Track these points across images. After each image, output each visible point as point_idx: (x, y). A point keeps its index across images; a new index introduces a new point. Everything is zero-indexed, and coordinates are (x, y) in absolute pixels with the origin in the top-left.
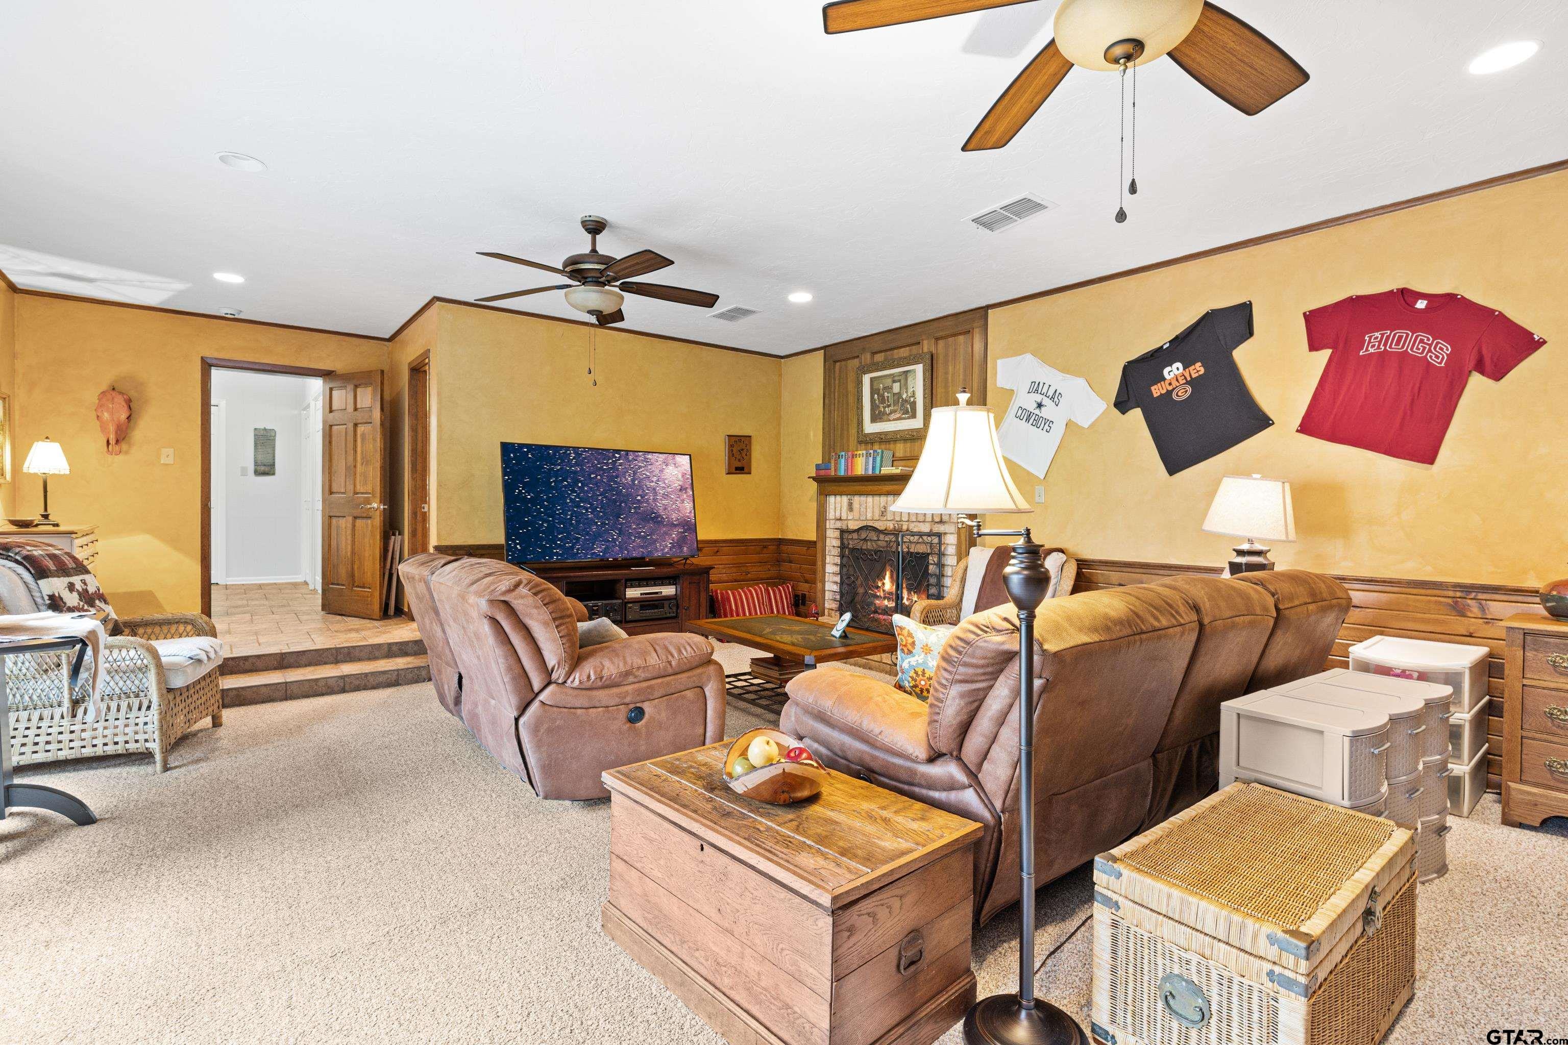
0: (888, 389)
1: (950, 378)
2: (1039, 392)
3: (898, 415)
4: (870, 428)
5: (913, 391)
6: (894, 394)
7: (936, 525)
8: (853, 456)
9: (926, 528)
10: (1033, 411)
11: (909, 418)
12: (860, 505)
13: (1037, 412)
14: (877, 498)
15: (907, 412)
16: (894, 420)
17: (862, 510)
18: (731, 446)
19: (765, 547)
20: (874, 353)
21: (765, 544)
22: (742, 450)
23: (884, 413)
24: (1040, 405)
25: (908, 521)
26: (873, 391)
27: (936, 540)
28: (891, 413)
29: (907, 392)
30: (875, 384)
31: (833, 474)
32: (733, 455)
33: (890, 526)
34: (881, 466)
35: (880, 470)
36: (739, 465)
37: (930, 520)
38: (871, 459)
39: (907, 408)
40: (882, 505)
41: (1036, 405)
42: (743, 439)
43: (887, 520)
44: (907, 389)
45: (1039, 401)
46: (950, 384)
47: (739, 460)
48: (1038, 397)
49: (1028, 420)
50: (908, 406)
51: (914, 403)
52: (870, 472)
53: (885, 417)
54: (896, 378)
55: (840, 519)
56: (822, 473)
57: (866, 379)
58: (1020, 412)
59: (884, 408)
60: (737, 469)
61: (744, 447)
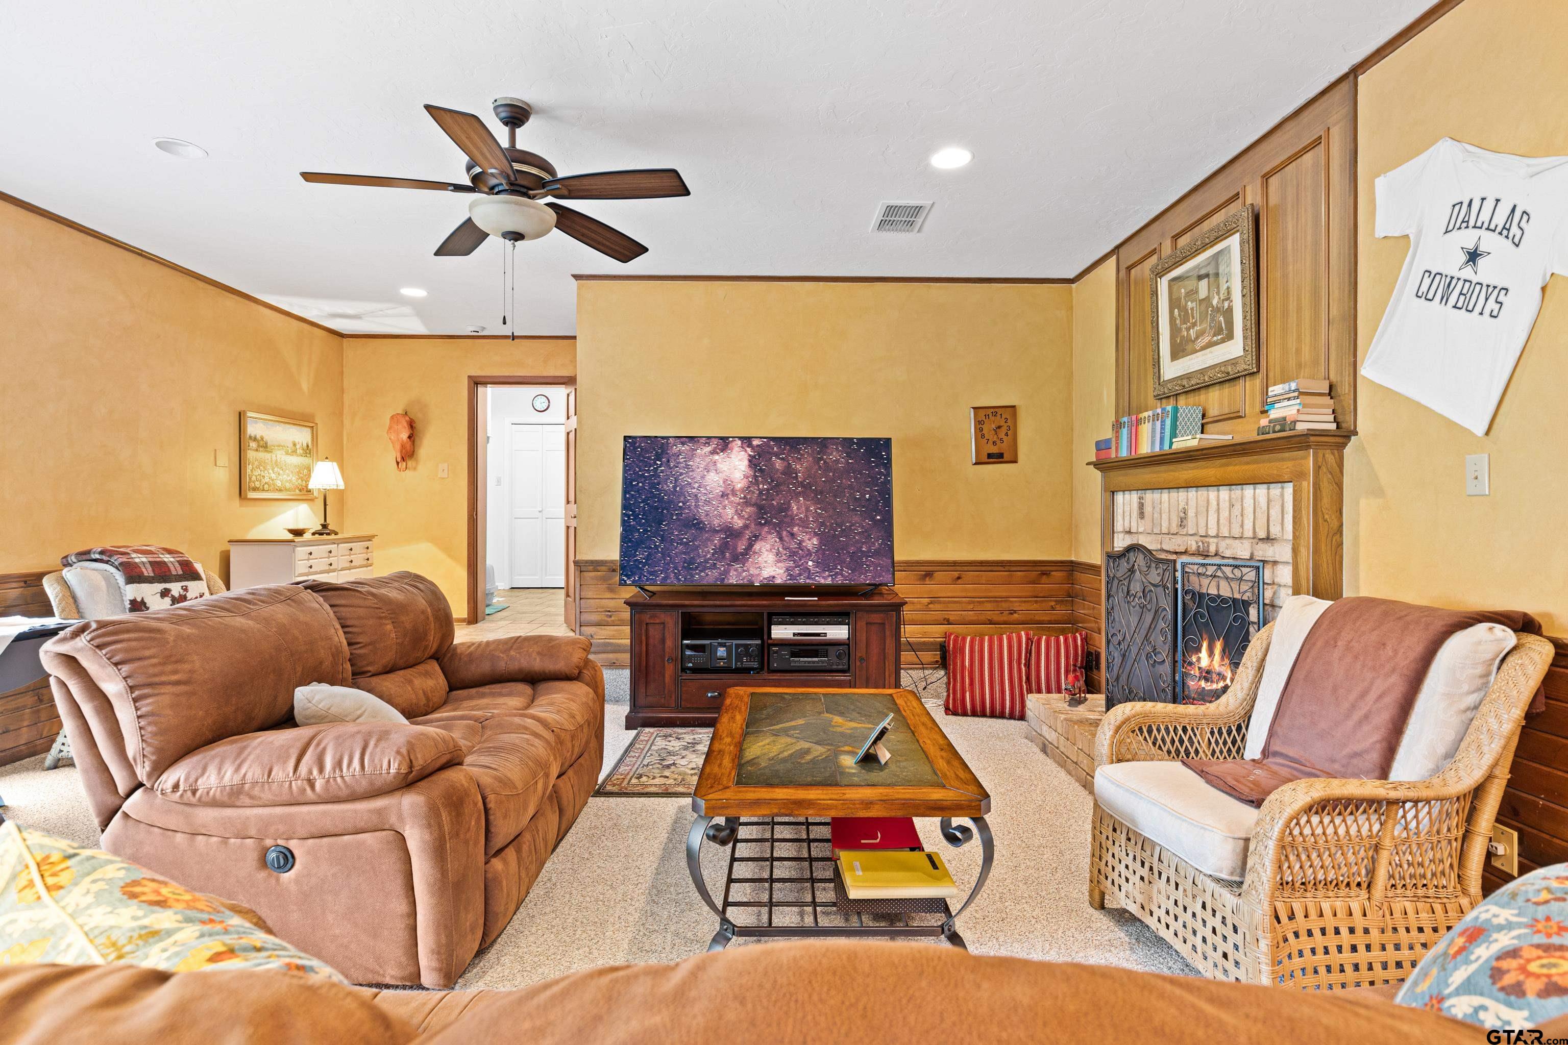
0: (1193, 293)
1: (1290, 247)
2: (1472, 223)
3: (1206, 339)
4: (1171, 370)
5: (1228, 288)
6: (1201, 301)
7: (1261, 545)
8: (1139, 422)
9: (1243, 551)
10: (1456, 274)
11: (1223, 341)
12: (1154, 508)
13: (1468, 273)
14: (1174, 494)
15: (1219, 331)
16: (1203, 348)
17: (1155, 515)
18: (979, 423)
19: (1044, 573)
20: (1176, 237)
21: (1043, 568)
22: (999, 427)
23: (1189, 340)
24: (1473, 256)
25: (1217, 536)
26: (1174, 303)
27: (1251, 575)
28: (1197, 338)
29: (1218, 293)
30: (1175, 288)
31: (1113, 456)
32: (983, 436)
33: (1192, 544)
34: (1174, 435)
35: (1171, 443)
36: (994, 450)
37: (1250, 534)
38: (1158, 424)
39: (1220, 323)
40: (1181, 507)
41: (1464, 258)
42: (999, 411)
43: (1187, 535)
44: (1218, 287)
45: (1471, 246)
46: (1290, 259)
47: (994, 443)
48: (1468, 238)
49: (1445, 299)
50: (1222, 319)
51: (1230, 309)
52: (1157, 449)
53: (1189, 347)
54: (1203, 272)
55: (1129, 532)
56: (1103, 454)
57: (1163, 285)
58: (1427, 281)
59: (1188, 329)
60: (990, 456)
61: (1002, 423)
